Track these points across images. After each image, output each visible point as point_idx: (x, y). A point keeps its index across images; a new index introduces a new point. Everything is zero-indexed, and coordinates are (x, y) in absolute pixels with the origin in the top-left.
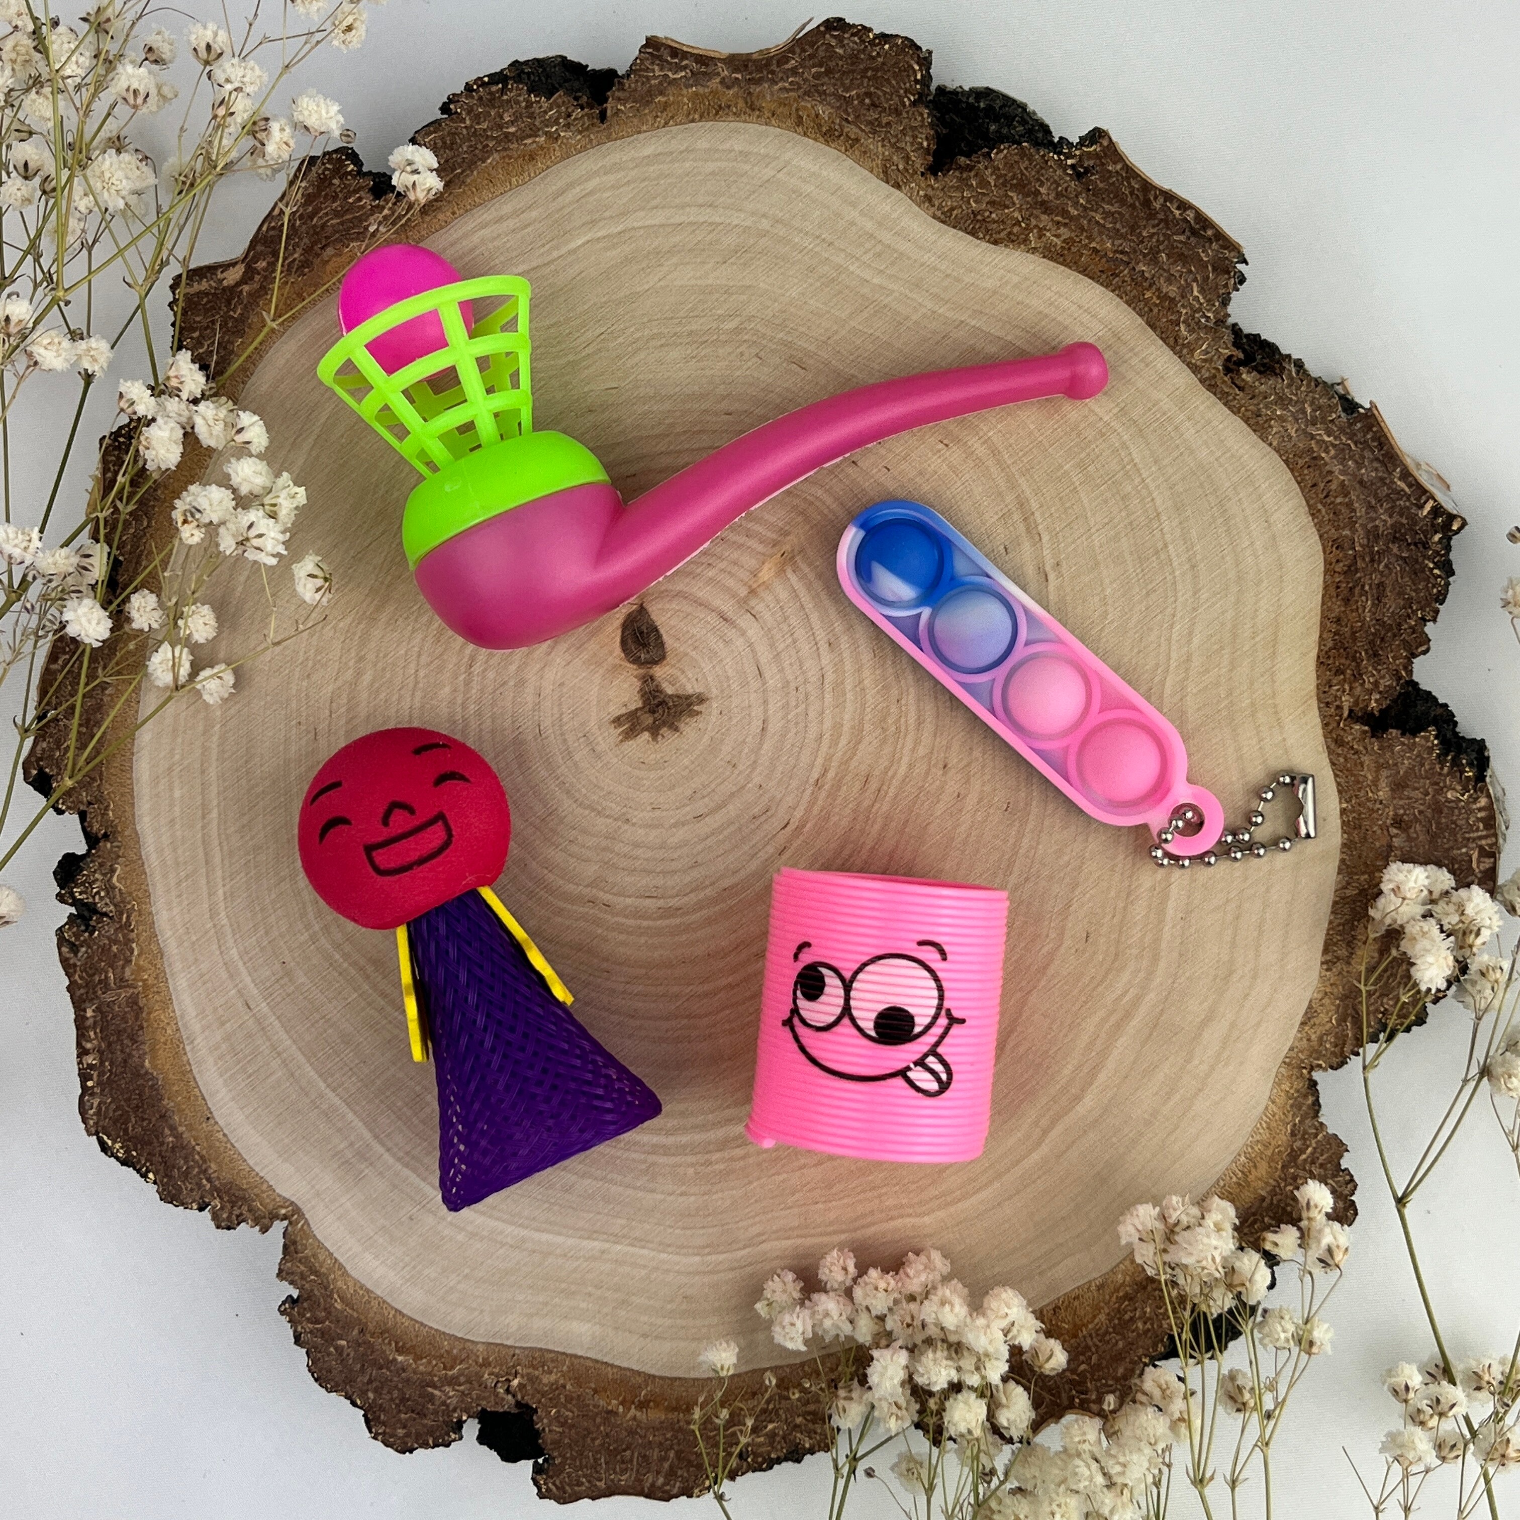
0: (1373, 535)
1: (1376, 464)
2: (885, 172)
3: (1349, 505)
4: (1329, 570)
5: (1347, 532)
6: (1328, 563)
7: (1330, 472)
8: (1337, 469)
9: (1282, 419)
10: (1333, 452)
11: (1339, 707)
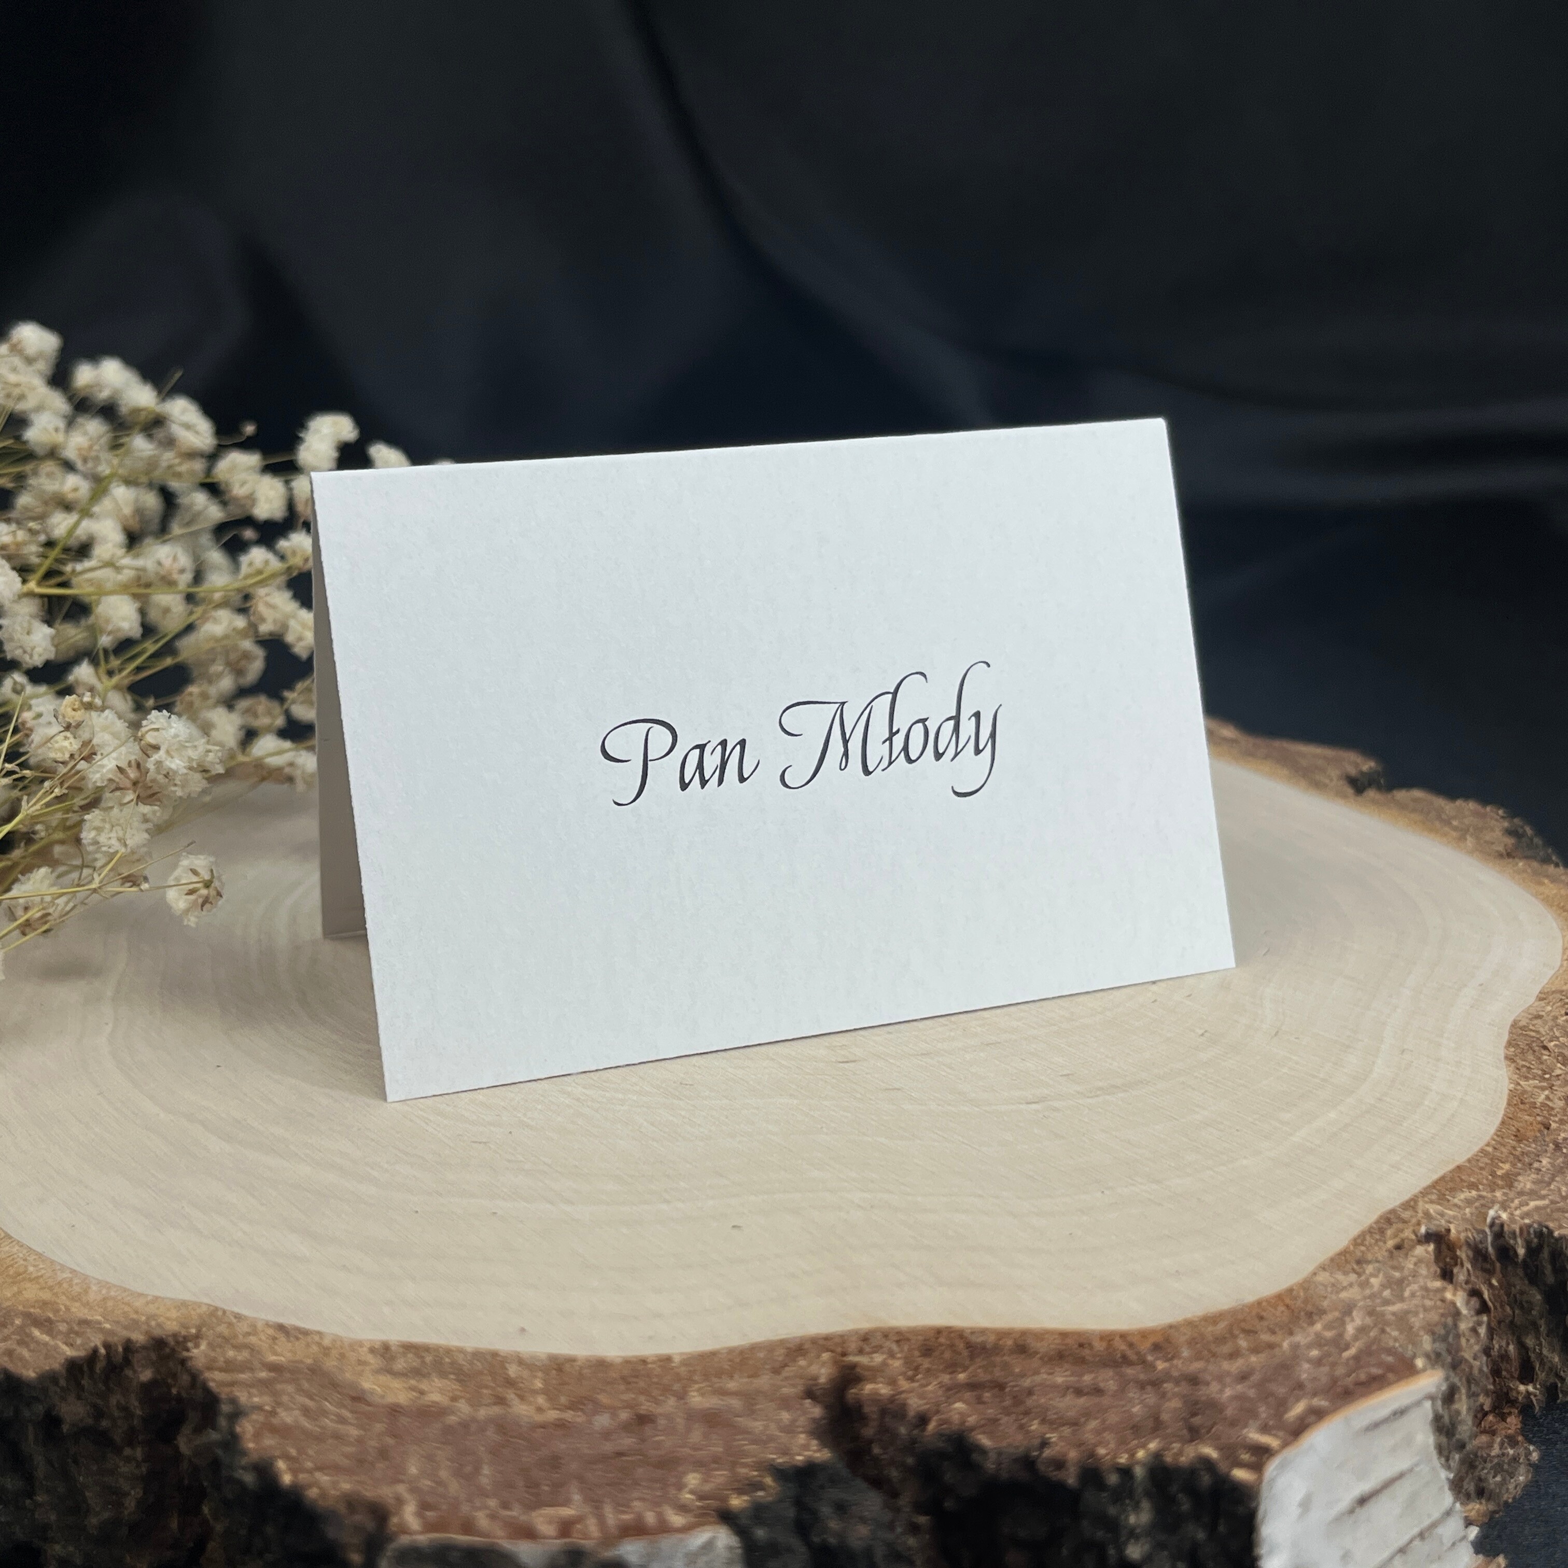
0: (1194, 1380)
1: (1324, 1380)
3: (1234, 1355)
4: (1108, 1337)
5: (1186, 1353)
6: (1123, 1336)
7: (1291, 1333)
8: (1300, 1338)
9: (1365, 1284)
10: (1329, 1334)
11: (861, 1352)
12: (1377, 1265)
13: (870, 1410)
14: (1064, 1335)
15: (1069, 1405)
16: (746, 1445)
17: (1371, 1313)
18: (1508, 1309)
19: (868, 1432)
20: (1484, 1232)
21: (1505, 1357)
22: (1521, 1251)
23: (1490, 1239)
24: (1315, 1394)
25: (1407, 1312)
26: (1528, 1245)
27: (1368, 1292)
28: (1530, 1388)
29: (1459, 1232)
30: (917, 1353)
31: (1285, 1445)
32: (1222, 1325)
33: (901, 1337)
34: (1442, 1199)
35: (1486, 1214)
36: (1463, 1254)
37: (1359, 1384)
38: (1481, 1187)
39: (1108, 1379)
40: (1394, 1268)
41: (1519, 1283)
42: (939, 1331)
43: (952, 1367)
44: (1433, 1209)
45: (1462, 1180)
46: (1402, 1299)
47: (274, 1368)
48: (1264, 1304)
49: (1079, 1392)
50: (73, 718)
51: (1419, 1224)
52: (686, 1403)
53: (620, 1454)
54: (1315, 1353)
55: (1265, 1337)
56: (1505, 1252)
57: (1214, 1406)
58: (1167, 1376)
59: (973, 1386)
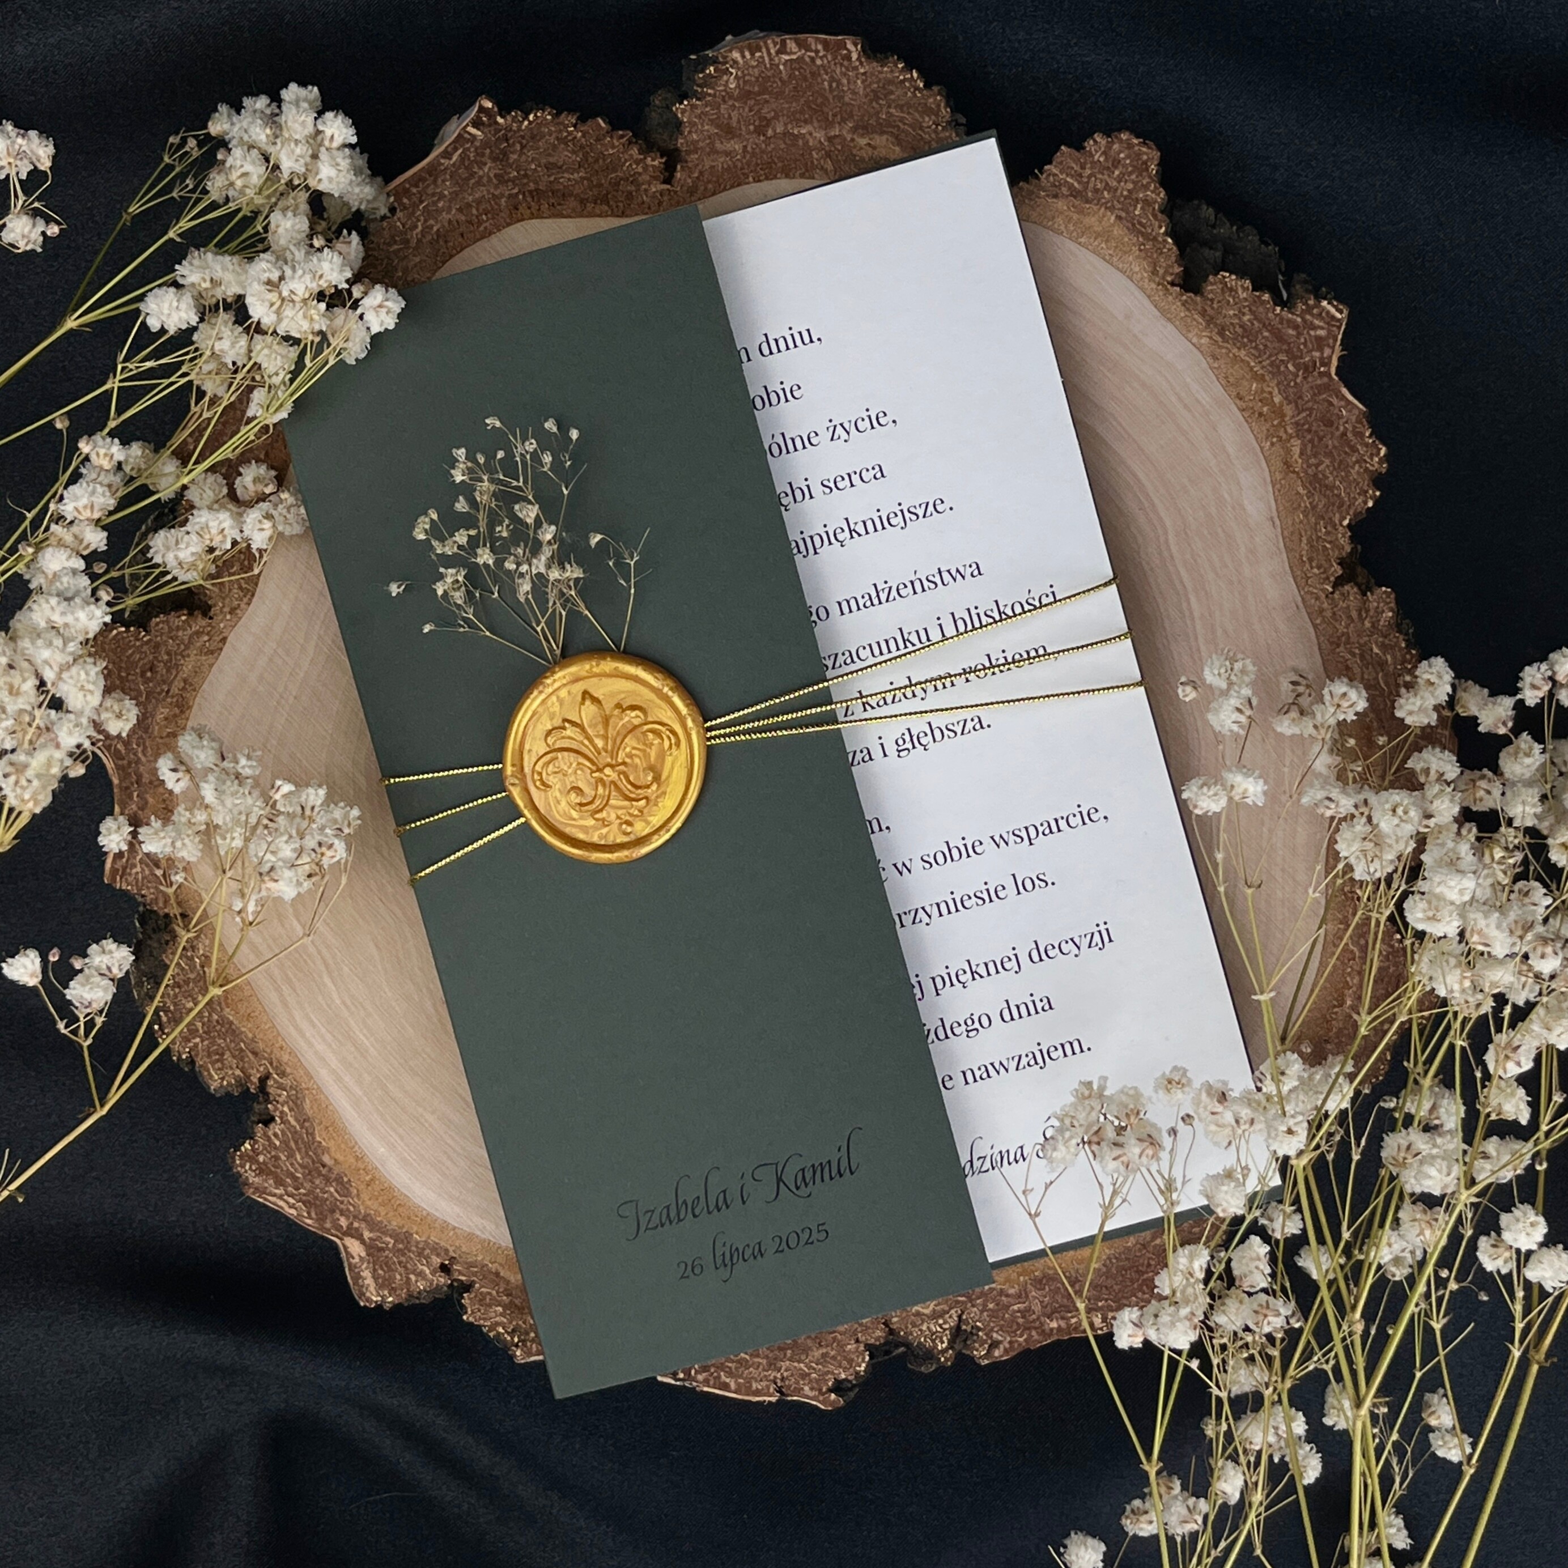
2: (212, 652)
3: (479, 202)
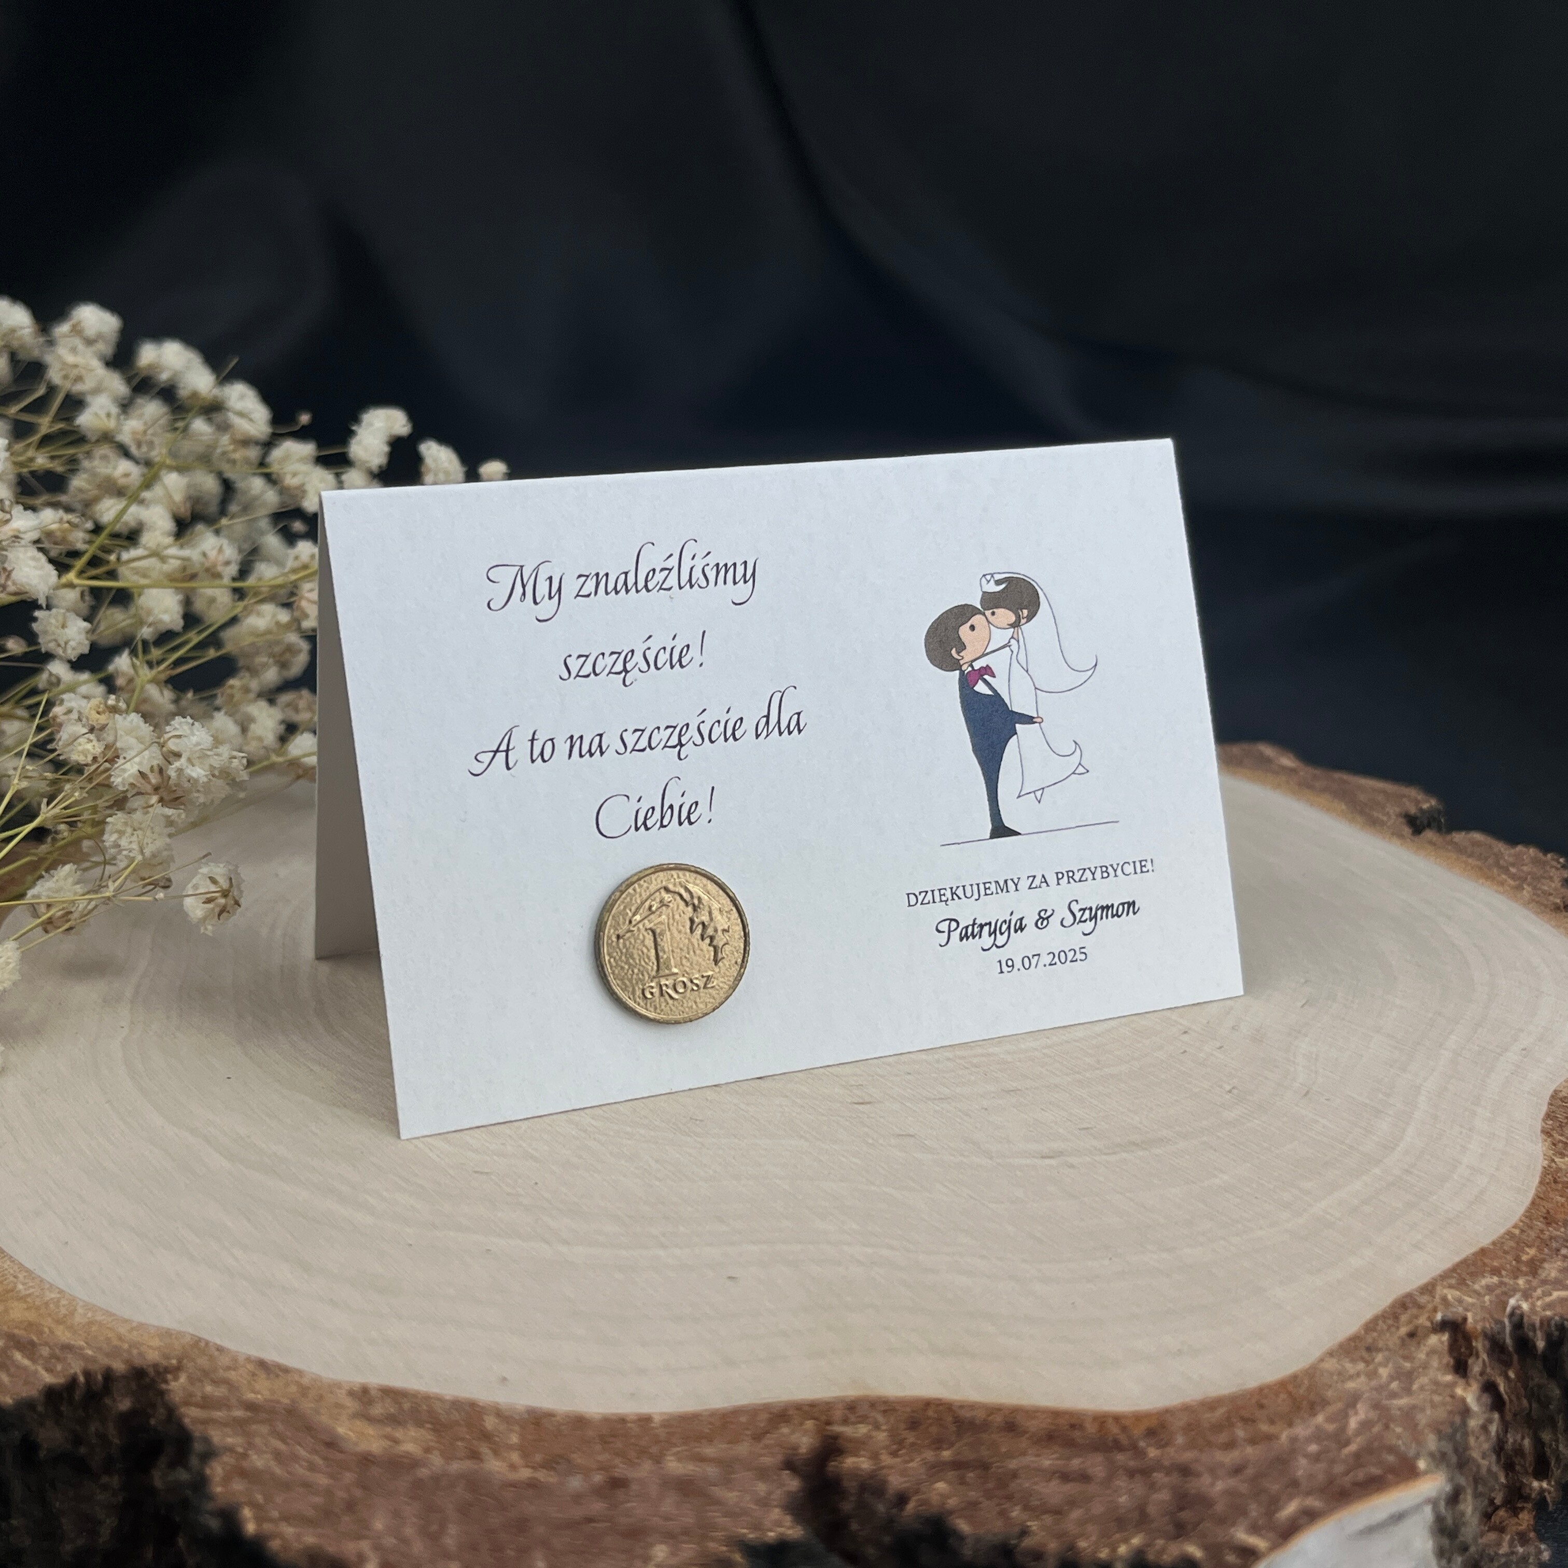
0: (1185, 1471)
1: (1321, 1477)
4: (1101, 1419)
5: (1180, 1440)
6: (1117, 1418)
7: (1290, 1424)
8: (1301, 1430)
9: (1372, 1375)
10: (1331, 1428)
11: (845, 1422)
12: (1387, 1353)
13: (851, 1485)
14: (1056, 1414)
15: (1054, 1491)
16: (719, 1517)
17: (1376, 1406)
18: (1525, 1402)
19: (847, 1506)
20: (1502, 1323)
21: (1519, 1451)
22: (1541, 1344)
23: (1508, 1329)
24: (1308, 1493)
25: (1414, 1407)
26: (1548, 1337)
27: (1374, 1383)
28: (1545, 1485)
29: (1476, 1321)
30: (902, 1426)
31: (1274, 1547)
32: (1221, 1411)
33: (887, 1407)
34: (1461, 1284)
35: (1505, 1304)
36: (1479, 1345)
37: (1356, 1484)
38: (1504, 1273)
39: (1096, 1465)
40: (1406, 1358)
41: (1538, 1377)
42: (928, 1404)
43: (938, 1443)
44: (1451, 1294)
45: (1485, 1264)
46: (1408, 1391)
47: (251, 1407)
48: (1266, 1391)
49: (1065, 1477)
50: (97, 721)
51: (1435, 1310)
52: (662, 1468)
53: (590, 1520)
54: (1313, 1448)
55: (1264, 1427)
56: (1524, 1344)
57: (1204, 1501)
58: (1157, 1466)
59: (958, 1465)
